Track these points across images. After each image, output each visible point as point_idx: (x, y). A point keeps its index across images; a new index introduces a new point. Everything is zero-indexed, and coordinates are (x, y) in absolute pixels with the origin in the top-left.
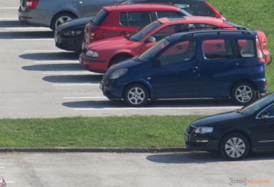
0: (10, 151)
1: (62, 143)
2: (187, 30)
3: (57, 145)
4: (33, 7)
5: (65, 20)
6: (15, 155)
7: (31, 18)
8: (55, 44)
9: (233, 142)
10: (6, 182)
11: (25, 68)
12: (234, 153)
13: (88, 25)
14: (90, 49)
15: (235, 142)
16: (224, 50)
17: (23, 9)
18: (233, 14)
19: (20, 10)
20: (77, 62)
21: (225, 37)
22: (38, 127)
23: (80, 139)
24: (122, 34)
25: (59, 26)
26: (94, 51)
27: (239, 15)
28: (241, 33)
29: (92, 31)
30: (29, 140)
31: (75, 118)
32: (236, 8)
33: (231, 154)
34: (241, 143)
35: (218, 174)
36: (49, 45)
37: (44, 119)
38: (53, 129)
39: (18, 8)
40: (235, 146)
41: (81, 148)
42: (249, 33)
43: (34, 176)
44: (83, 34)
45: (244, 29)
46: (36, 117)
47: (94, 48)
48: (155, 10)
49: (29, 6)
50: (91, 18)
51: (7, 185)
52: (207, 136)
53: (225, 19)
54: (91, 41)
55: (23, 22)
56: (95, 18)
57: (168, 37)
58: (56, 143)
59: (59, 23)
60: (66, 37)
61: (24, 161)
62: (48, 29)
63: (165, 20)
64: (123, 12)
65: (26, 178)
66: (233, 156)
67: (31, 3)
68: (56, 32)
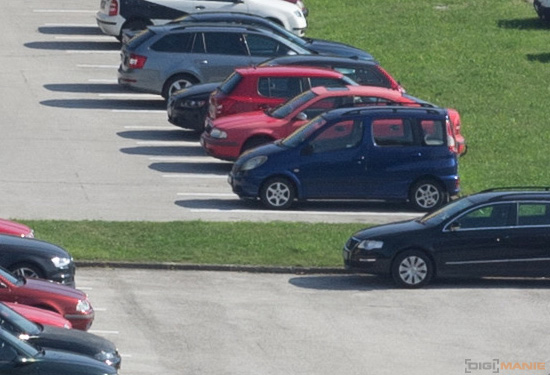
0: (101, 265)
1: (173, 258)
2: (352, 105)
3: (166, 260)
4: (139, 66)
5: (182, 85)
6: (108, 271)
7: (135, 81)
8: (167, 118)
9: (410, 263)
10: (95, 309)
11: (125, 151)
12: (411, 277)
13: (214, 93)
14: (215, 127)
15: (413, 263)
16: (402, 134)
17: (124, 68)
18: (415, 84)
19: (120, 70)
20: (198, 144)
21: (404, 117)
22: (141, 233)
23: (198, 253)
24: (261, 107)
25: (175, 94)
26: (221, 130)
27: (422, 86)
28: (425, 112)
29: (220, 102)
30: (127, 251)
31: (193, 223)
32: (421, 75)
33: (406, 279)
34: (422, 265)
35: (389, 307)
36: (160, 120)
37: (149, 222)
38: (160, 237)
39: (118, 67)
40: (413, 268)
41: (199, 265)
42: (437, 113)
43: (132, 301)
44: (207, 106)
45: (431, 106)
46: (138, 220)
47: (222, 126)
48: (306, 76)
49: (133, 65)
50: (219, 84)
51: (96, 314)
52: (374, 253)
53: (404, 91)
54: (218, 116)
55: (124, 86)
56: (225, 84)
57: (324, 114)
58: (165, 257)
59: (174, 89)
60: (183, 109)
61: (120, 281)
62: (159, 97)
63: (321, 91)
64: (263, 77)
65: (122, 304)
66: (409, 282)
67: (136, 61)
68: (170, 102)
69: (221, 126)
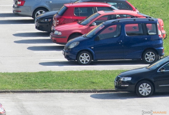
0: (8, 92)
1: (40, 87)
2: (116, 18)
4: (22, 5)
5: (41, 12)
6: (11, 94)
7: (20, 11)
8: (35, 27)
9: (144, 86)
10: (6, 111)
11: (16, 42)
12: (144, 93)
13: (55, 15)
14: (56, 30)
15: (145, 86)
16: (138, 30)
17: (16, 6)
18: (143, 9)
19: (14, 7)
20: (49, 38)
21: (138, 23)
22: (25, 77)
23: (50, 85)
24: (76, 21)
25: (38, 16)
26: (59, 31)
27: (146, 9)
28: (148, 20)
29: (58, 19)
30: (20, 85)
31: (48, 72)
32: (145, 5)
33: (142, 93)
34: (149, 87)
35: (135, 106)
36: (32, 28)
37: (28, 73)
38: (34, 79)
39: (13, 6)
40: (145, 88)
41: (51, 90)
42: (153, 20)
43: (22, 107)
44: (52, 21)
45: (150, 17)
46: (24, 71)
48: (95, 6)
49: (19, 4)
50: (57, 11)
52: (128, 82)
53: (138, 12)
54: (57, 25)
55: (16, 14)
56: (60, 11)
57: (103, 23)
58: (36, 87)
59: (37, 14)
60: (42, 23)
61: (17, 98)
62: (31, 18)
63: (102, 13)
64: (76, 8)
65: (18, 108)
67: (20, 2)
68: (36, 20)
69: (58, 30)
